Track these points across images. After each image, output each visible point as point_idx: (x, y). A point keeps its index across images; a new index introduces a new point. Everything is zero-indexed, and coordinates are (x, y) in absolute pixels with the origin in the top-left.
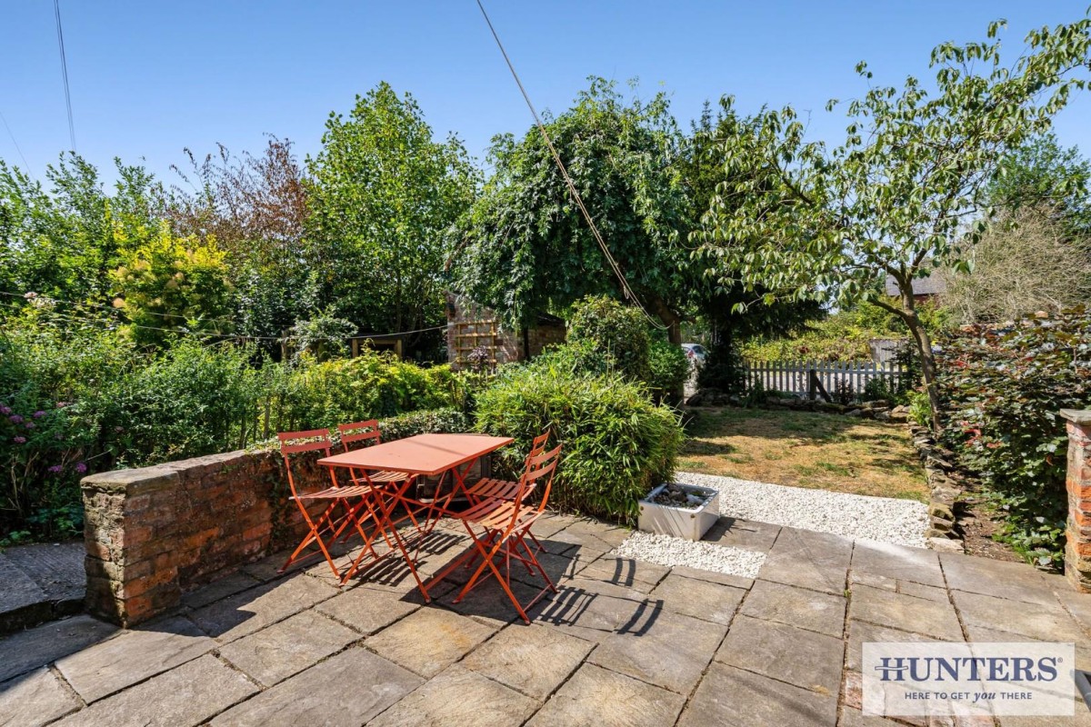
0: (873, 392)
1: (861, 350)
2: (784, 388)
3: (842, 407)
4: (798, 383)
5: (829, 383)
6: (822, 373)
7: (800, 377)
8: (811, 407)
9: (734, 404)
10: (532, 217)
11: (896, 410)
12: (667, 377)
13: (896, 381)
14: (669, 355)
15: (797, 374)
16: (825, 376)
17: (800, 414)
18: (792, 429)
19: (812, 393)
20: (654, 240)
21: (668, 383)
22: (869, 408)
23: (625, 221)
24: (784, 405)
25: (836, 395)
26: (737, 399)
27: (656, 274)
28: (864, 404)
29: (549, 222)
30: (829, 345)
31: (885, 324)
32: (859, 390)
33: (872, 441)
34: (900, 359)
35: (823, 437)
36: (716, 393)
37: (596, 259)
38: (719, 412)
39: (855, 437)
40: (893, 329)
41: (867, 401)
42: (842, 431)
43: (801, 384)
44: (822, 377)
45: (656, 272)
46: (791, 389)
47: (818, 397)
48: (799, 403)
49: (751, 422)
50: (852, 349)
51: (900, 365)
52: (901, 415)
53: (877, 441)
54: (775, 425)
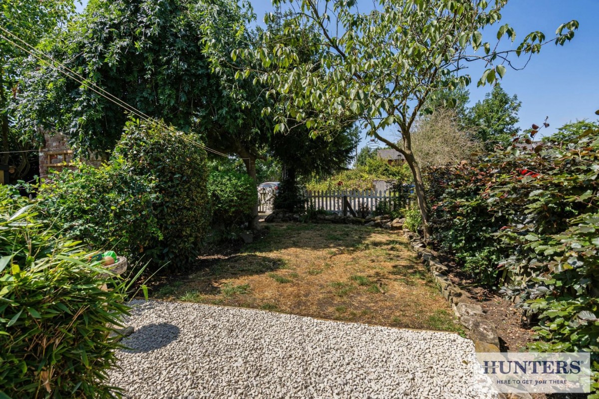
0: (381, 210)
1: (368, 186)
2: (329, 208)
3: (363, 220)
4: (336, 205)
5: (355, 204)
6: (350, 198)
7: (338, 201)
8: (344, 221)
9: (296, 220)
10: (100, 47)
11: (395, 221)
12: (232, 201)
13: (392, 203)
14: (234, 181)
15: (336, 199)
16: (353, 201)
17: (338, 226)
18: (332, 239)
19: (345, 211)
20: (222, 82)
21: (234, 206)
22: (379, 221)
23: (198, 65)
24: (328, 220)
25: (359, 212)
26: (298, 217)
27: (224, 112)
28: (376, 218)
29: (118, 53)
30: (352, 184)
31: (379, 172)
32: (372, 209)
33: (386, 247)
34: (395, 188)
35: (353, 245)
36: (285, 212)
37: (169, 95)
38: (285, 227)
39: (376, 244)
40: (384, 175)
41: (377, 215)
42: (365, 239)
43: (338, 206)
44: (351, 201)
45: (224, 111)
46: (332, 209)
47: (348, 213)
48: (337, 218)
49: (306, 234)
50: (364, 185)
51: (394, 192)
52: (398, 225)
53: (389, 247)
54: (321, 236)
